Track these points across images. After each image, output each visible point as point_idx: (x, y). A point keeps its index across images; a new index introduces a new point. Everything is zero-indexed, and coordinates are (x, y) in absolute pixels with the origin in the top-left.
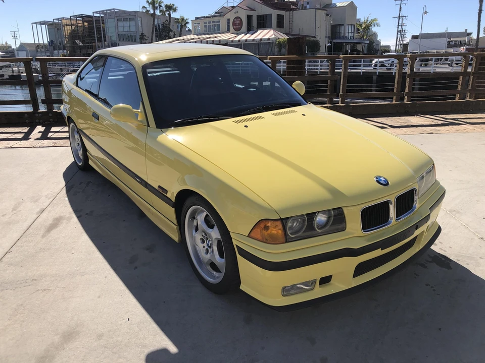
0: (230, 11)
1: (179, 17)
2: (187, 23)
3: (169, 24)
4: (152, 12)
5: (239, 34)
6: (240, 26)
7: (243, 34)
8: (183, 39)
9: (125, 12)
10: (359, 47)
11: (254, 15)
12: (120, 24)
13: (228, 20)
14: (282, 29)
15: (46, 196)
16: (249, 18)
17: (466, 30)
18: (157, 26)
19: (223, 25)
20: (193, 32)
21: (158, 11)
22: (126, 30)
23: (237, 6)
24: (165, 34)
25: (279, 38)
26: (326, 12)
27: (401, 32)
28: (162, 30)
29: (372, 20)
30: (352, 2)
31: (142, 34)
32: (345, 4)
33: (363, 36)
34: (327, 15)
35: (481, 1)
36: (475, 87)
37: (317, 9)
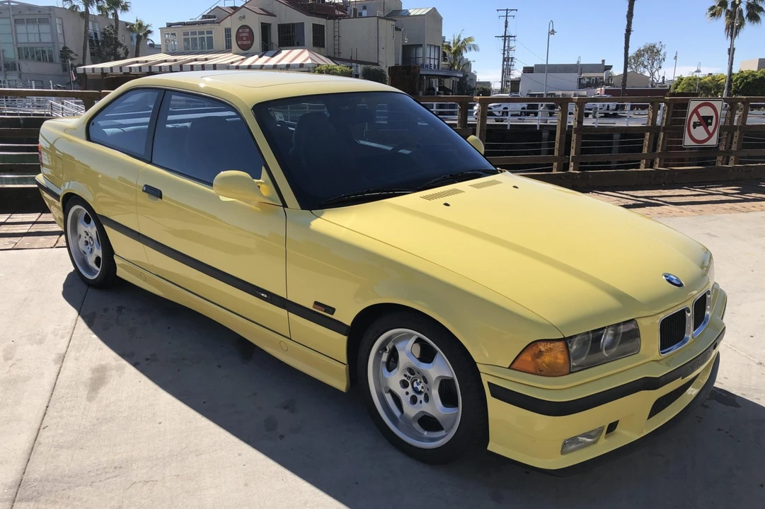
0: (231, 15)
1: (133, 21)
2: (150, 32)
3: (116, 32)
4: (82, 8)
5: (248, 55)
6: (249, 42)
7: (256, 56)
8: (146, 61)
9: (30, 8)
10: (448, 84)
11: (274, 23)
12: (21, 29)
13: (228, 31)
14: (322, 49)
15: (55, 333)
16: (265, 28)
17: (603, 61)
18: (93, 35)
19: (219, 38)
20: (163, 49)
21: (95, 7)
22: (32, 39)
23: (243, 6)
24: (108, 50)
25: (318, 65)
26: (394, 23)
27: (507, 61)
28: (102, 44)
29: (465, 40)
30: (434, 10)
31: (65, 48)
32: (423, 12)
33: (453, 65)
34: (397, 29)
35: (630, 15)
36: (667, 149)
37: (380, 17)
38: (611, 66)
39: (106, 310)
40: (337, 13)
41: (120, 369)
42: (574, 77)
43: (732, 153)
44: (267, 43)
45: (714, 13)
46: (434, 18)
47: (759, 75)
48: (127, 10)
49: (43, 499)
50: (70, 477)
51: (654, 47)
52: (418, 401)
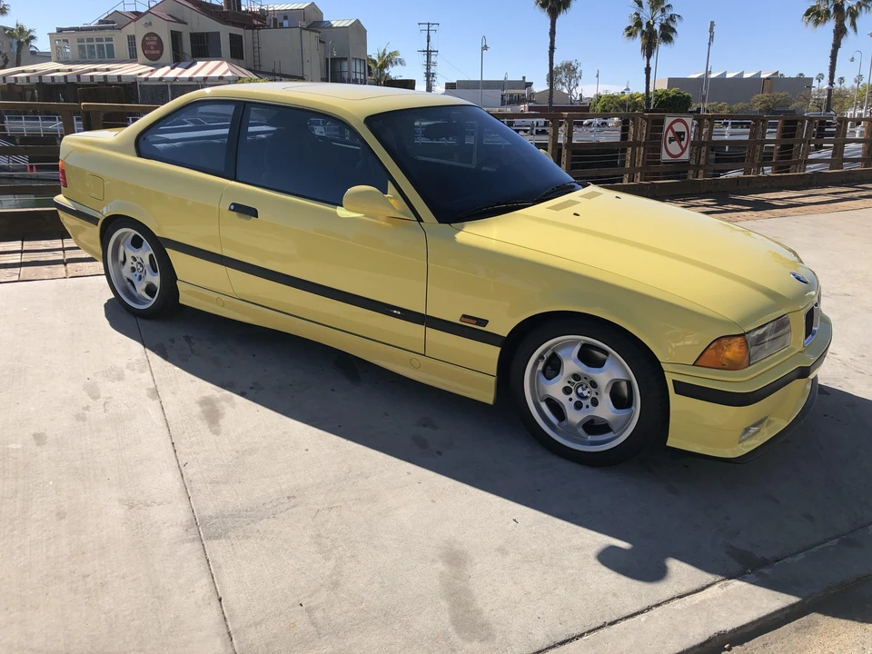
0: (135, 21)
1: (13, 26)
2: (33, 38)
5: (158, 67)
6: (158, 52)
7: (168, 68)
8: (35, 71)
11: (186, 31)
14: (241, 61)
16: (176, 37)
17: (524, 78)
19: (121, 45)
20: (53, 58)
23: (148, 12)
25: (239, 78)
26: (318, 35)
29: (390, 53)
30: (358, 21)
32: (347, 23)
34: (321, 41)
35: (553, 33)
36: (647, 164)
37: (302, 28)
38: (532, 83)
39: (172, 341)
40: (255, 22)
41: (228, 400)
42: (498, 93)
43: (701, 167)
44: (178, 52)
45: (630, 33)
46: (358, 30)
47: (672, 93)
48: (5, 13)
49: (232, 535)
50: (247, 511)
51: (571, 64)
52: (584, 406)
